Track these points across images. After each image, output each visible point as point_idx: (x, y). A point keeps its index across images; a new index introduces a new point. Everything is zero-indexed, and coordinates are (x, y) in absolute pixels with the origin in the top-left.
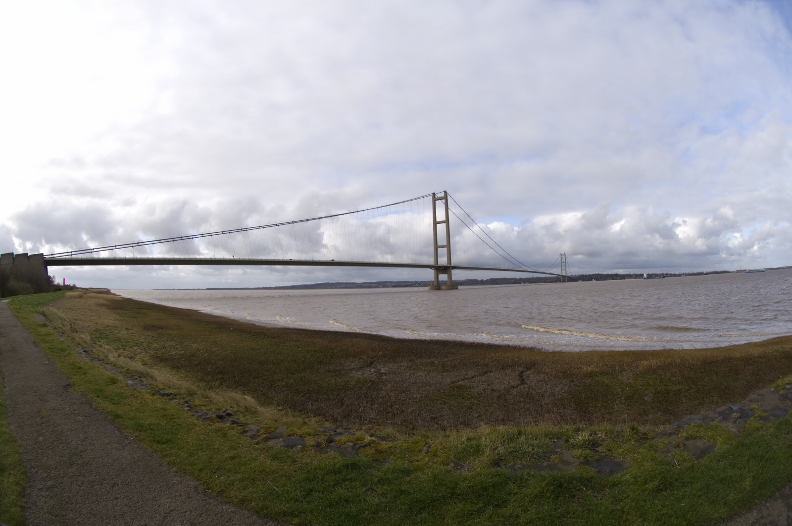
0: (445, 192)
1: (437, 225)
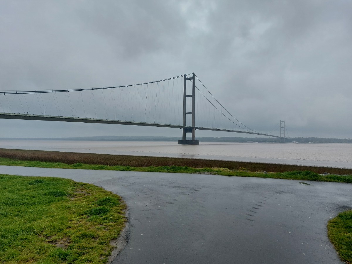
0: (194, 74)
1: (186, 98)
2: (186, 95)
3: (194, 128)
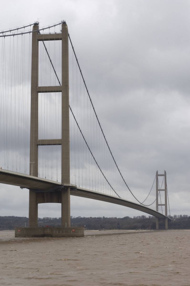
0: (64, 24)
1: (39, 93)
2: (40, 85)
3: (69, 190)
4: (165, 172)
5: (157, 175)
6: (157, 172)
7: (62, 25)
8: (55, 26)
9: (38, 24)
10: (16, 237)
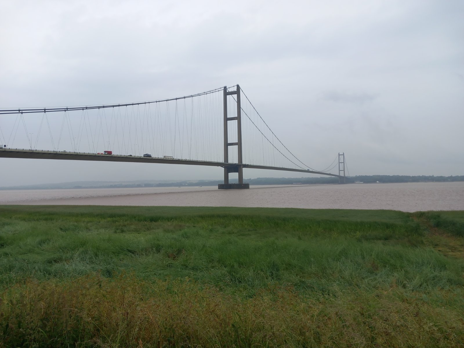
1: (228, 121)
2: (228, 117)
3: (242, 166)
4: (344, 153)
5: (339, 155)
6: (339, 153)
7: (237, 87)
8: (234, 86)
9: (226, 87)
10: (219, 189)
